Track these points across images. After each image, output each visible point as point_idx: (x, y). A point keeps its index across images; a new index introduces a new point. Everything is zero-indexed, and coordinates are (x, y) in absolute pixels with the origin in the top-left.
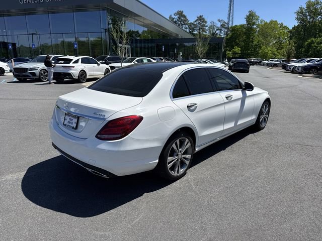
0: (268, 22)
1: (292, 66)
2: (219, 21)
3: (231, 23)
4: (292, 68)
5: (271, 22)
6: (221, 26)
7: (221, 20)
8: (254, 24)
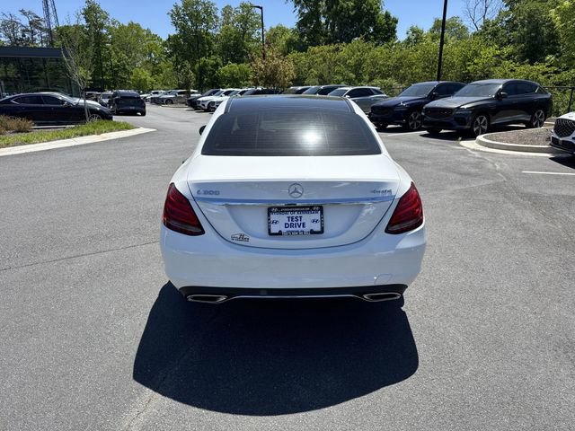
0: (126, 25)
1: (206, 101)
2: (24, 13)
3: (53, 19)
4: (206, 104)
5: (131, 25)
6: (31, 23)
7: (27, 11)
8: (102, 26)
